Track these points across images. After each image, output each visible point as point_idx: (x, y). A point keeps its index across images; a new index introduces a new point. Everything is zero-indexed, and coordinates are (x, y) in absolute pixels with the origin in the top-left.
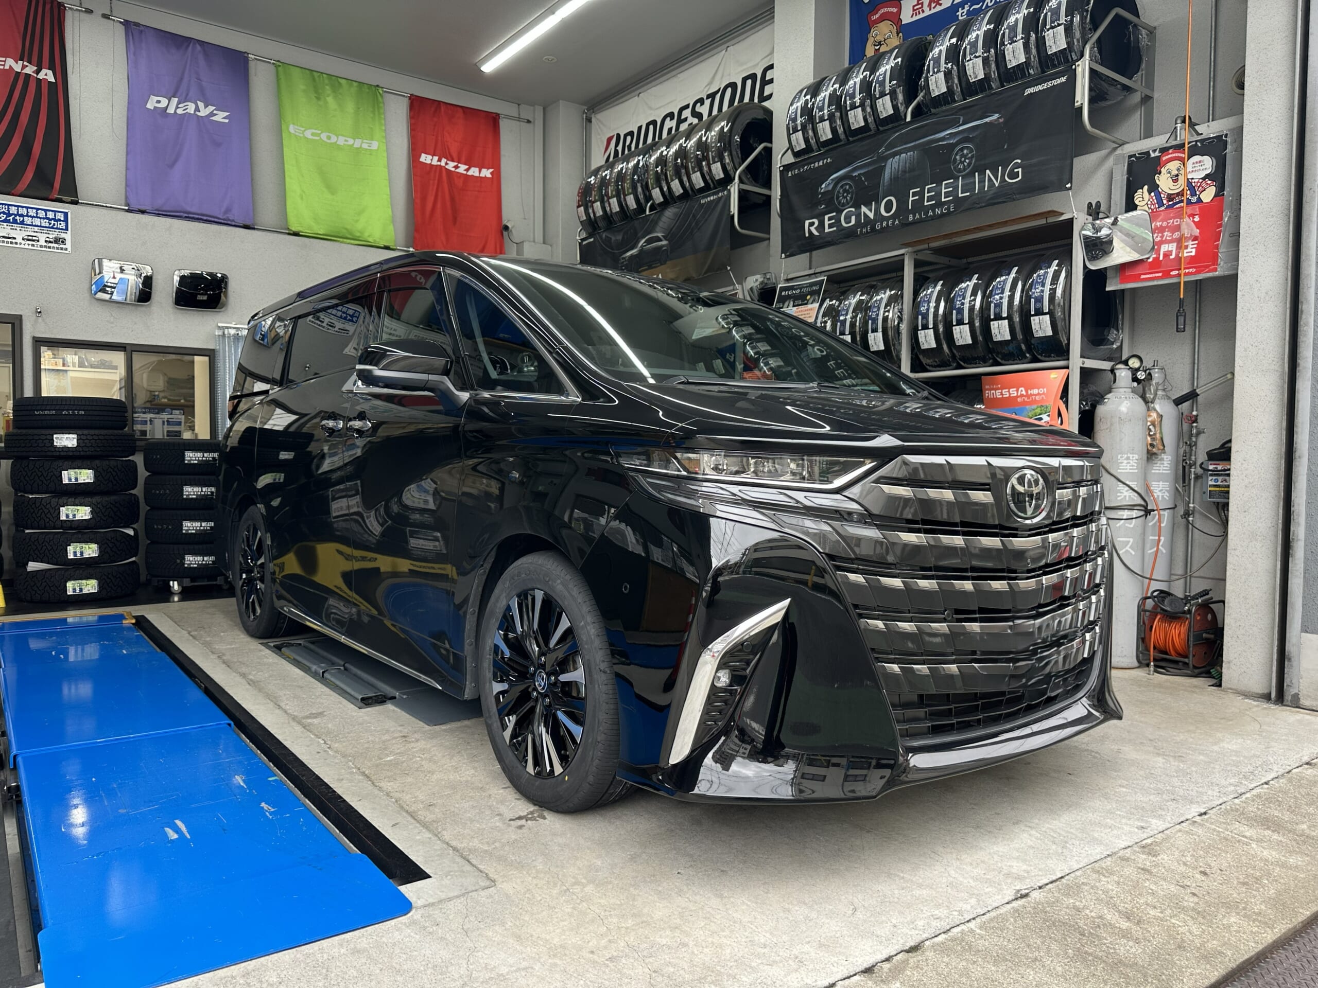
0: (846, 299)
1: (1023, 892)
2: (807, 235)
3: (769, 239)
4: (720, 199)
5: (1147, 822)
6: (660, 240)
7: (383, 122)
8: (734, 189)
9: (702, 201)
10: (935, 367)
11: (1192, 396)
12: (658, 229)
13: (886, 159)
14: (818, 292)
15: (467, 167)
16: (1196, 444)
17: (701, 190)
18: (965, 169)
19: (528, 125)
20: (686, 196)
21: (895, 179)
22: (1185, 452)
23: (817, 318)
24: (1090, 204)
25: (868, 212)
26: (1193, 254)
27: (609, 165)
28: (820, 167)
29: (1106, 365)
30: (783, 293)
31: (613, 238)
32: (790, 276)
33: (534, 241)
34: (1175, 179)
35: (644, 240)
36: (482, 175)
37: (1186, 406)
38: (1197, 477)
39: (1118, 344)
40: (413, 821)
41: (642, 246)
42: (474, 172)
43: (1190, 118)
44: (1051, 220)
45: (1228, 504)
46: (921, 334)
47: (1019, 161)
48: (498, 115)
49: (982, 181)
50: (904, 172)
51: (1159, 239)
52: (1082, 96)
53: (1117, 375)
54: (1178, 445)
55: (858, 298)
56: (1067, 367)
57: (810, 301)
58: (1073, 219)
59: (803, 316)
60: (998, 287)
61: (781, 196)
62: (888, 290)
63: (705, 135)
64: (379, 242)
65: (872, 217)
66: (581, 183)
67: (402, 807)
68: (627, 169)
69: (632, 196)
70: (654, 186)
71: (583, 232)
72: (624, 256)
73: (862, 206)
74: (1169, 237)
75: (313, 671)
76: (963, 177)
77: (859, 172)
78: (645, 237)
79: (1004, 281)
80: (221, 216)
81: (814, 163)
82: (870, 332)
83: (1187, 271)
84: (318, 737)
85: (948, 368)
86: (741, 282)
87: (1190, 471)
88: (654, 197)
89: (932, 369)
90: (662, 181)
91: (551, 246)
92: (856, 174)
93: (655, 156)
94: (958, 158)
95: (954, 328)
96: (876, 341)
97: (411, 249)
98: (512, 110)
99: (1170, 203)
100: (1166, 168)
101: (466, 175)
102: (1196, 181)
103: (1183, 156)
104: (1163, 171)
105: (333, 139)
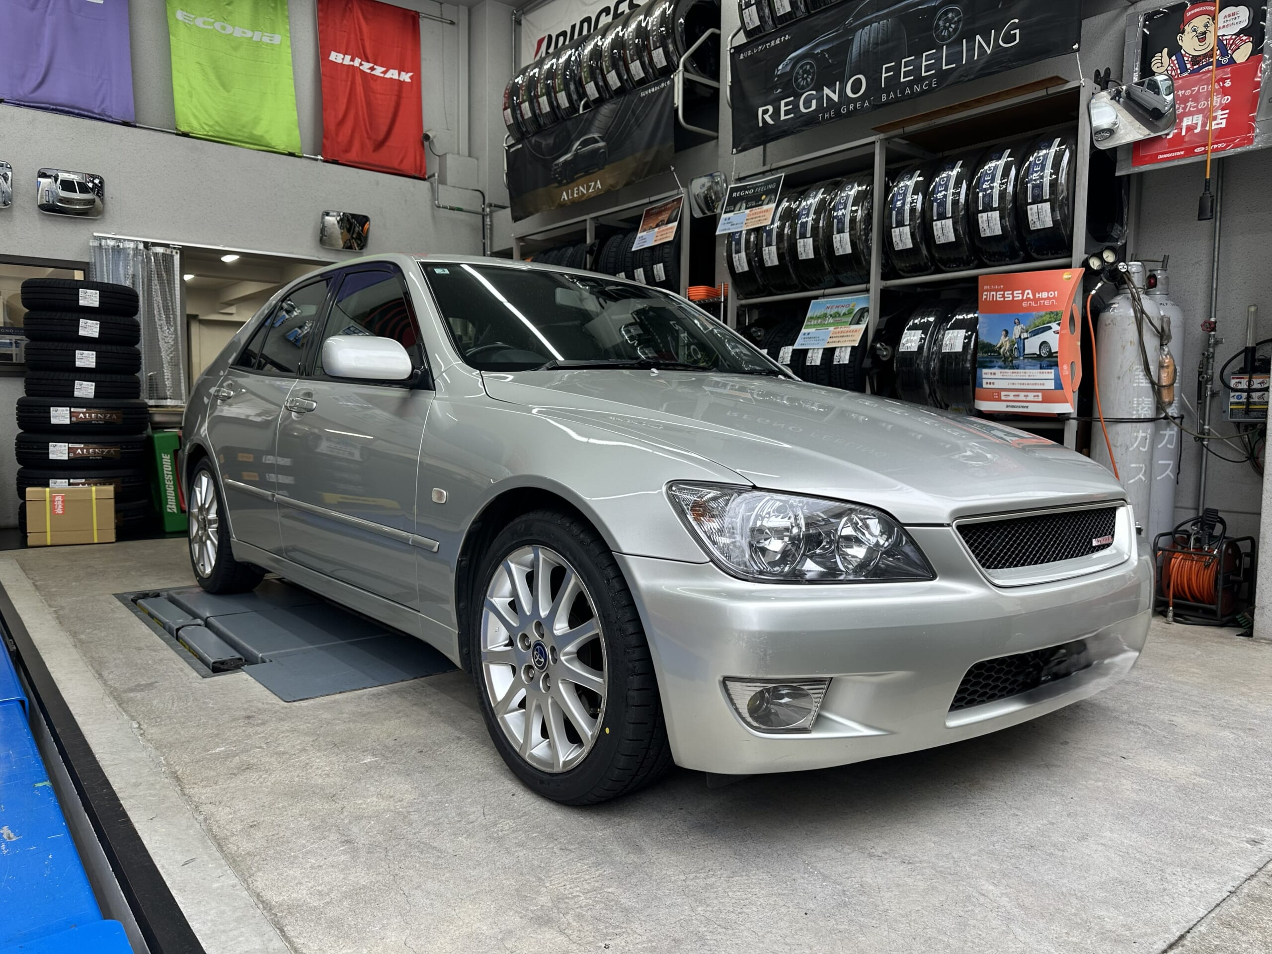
0: (807, 197)
2: (761, 125)
3: (717, 138)
4: (662, 90)
6: (596, 141)
7: (287, 13)
8: (678, 79)
9: (642, 94)
12: (594, 129)
13: (853, 31)
14: (774, 191)
15: (384, 69)
17: (642, 82)
19: (452, 26)
20: (621, 91)
21: (864, 54)
22: (1201, 365)
23: (772, 223)
24: (1098, 72)
25: (832, 95)
26: (1223, 125)
27: (540, 63)
28: (776, 45)
30: (734, 195)
31: (544, 143)
32: (742, 175)
33: (459, 154)
34: (1202, 37)
35: (578, 143)
36: (402, 79)
39: (1123, 241)
41: (577, 150)
42: (393, 74)
44: (1052, 90)
46: (895, 232)
47: (1017, 21)
48: (417, 13)
49: (971, 50)
50: (876, 44)
51: (1181, 110)
55: (820, 196)
56: (1069, 266)
57: (766, 201)
58: (1079, 87)
59: (759, 219)
60: (987, 174)
61: (731, 82)
62: (856, 185)
63: (645, 20)
64: (281, 147)
65: (836, 100)
66: (509, 83)
67: (210, 830)
68: (557, 65)
69: (563, 93)
70: (589, 80)
71: (510, 137)
72: (557, 162)
73: (825, 88)
74: (1194, 107)
75: (167, 627)
76: (948, 46)
77: (822, 49)
78: (579, 139)
79: (994, 167)
80: (96, 111)
81: (770, 42)
82: (835, 233)
83: (1215, 146)
84: (133, 718)
85: (925, 273)
86: (686, 185)
87: (1206, 387)
88: (589, 93)
89: (906, 275)
90: (596, 73)
91: (477, 159)
92: (818, 51)
93: (589, 48)
94: (941, 23)
95: (934, 223)
96: (842, 244)
97: (320, 157)
98: (434, 9)
99: (1195, 67)
100: (1191, 25)
101: (383, 78)
102: (1229, 37)
103: (1213, 9)
104: (1188, 28)
105: (229, 30)
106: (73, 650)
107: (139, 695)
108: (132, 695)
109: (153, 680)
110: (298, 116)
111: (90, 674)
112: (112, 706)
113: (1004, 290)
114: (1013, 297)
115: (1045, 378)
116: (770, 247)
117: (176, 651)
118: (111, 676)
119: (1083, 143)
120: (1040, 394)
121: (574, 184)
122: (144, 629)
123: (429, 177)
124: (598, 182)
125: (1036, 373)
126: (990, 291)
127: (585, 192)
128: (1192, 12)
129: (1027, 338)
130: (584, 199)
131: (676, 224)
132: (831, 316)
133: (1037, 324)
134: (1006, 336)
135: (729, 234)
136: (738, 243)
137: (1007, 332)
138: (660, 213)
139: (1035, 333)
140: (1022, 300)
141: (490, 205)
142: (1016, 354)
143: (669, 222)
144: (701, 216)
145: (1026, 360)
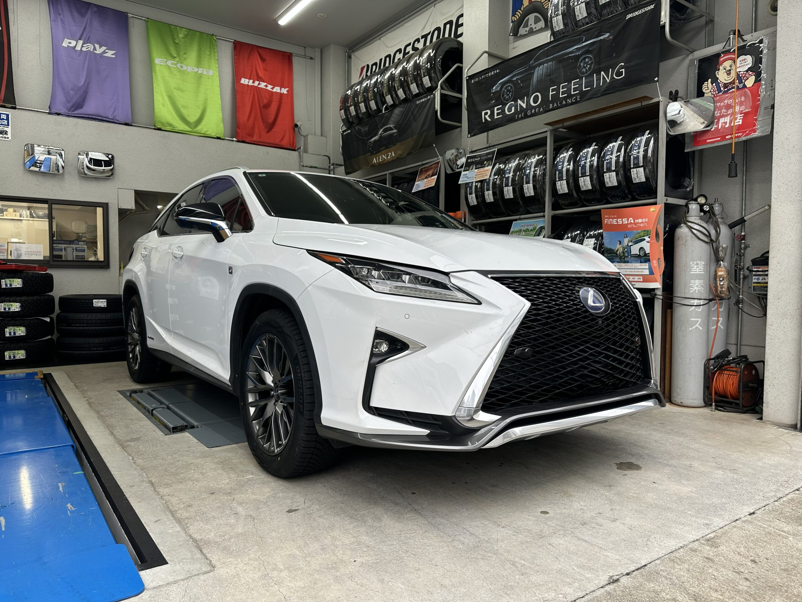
0: (509, 163)
1: (615, 578)
2: (484, 121)
3: (461, 127)
4: (428, 100)
5: (710, 520)
6: (393, 130)
7: (216, 58)
8: (437, 94)
9: (418, 103)
10: (567, 206)
11: (742, 221)
12: (390, 122)
13: (535, 67)
14: (491, 159)
15: (272, 87)
16: (744, 255)
17: (417, 95)
18: (586, 72)
19: (311, 60)
20: (405, 100)
21: (540, 81)
22: (736, 260)
23: (490, 176)
24: (671, 92)
25: (522, 104)
26: (741, 123)
27: (360, 83)
28: (491, 75)
29: (682, 202)
30: (469, 161)
31: (363, 130)
32: (474, 149)
33: (315, 135)
34: (729, 73)
35: (382, 130)
36: (282, 92)
37: (737, 228)
38: (745, 277)
39: (691, 188)
40: (171, 518)
41: (381, 134)
42: (277, 89)
43: (739, 31)
44: (645, 103)
45: (766, 295)
46: (558, 184)
47: (623, 64)
48: (291, 54)
49: (598, 80)
50: (546, 76)
51: (719, 114)
52: (665, 17)
53: (690, 207)
54: (732, 256)
55: (517, 162)
56: (655, 204)
57: (487, 165)
58: (659, 101)
59: (482, 175)
60: (609, 151)
61: (467, 96)
62: (536, 156)
63: (419, 59)
64: (214, 134)
65: (525, 107)
66: (343, 95)
67: (168, 507)
68: (370, 84)
69: (373, 101)
70: (387, 94)
71: (344, 126)
72: (370, 141)
73: (518, 100)
74: (725, 112)
75: (147, 409)
76: (585, 77)
77: (517, 78)
78: (382, 128)
79: (613, 146)
80: (110, 117)
81: (488, 73)
82: (525, 184)
83: (737, 135)
84: (130, 455)
85: (576, 206)
86: (443, 154)
87: (740, 273)
88: (387, 101)
89: (566, 207)
90: (392, 90)
91: (326, 137)
92: (515, 79)
93: (388, 75)
94: (582, 64)
95: (580, 179)
96: (529, 190)
97: (235, 139)
98: (301, 51)
99: (726, 90)
100: (723, 66)
101: (272, 91)
102: (742, 73)
103: (734, 56)
104: (721, 68)
105: (185, 68)
106: (97, 420)
107: (132, 444)
108: (129, 443)
109: (140, 436)
110: (223, 115)
111: (107, 432)
112: (118, 448)
113: (617, 218)
114: (623, 222)
115: (643, 268)
116: (489, 192)
117: (152, 422)
118: (118, 434)
119: (662, 134)
120: (641, 277)
121: (380, 154)
122: (135, 409)
123: (298, 149)
124: (393, 153)
125: (638, 265)
126: (609, 218)
127: (386, 158)
128: (723, 58)
129: (632, 245)
130: (385, 162)
131: (436, 177)
132: (524, 231)
133: (637, 237)
134: (620, 244)
135: (466, 183)
136: (471, 188)
137: (620, 242)
138: (427, 170)
139: (637, 242)
140: (628, 224)
141: (333, 164)
142: (626, 255)
143: (433, 175)
144: (451, 172)
145: (632, 258)
